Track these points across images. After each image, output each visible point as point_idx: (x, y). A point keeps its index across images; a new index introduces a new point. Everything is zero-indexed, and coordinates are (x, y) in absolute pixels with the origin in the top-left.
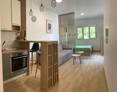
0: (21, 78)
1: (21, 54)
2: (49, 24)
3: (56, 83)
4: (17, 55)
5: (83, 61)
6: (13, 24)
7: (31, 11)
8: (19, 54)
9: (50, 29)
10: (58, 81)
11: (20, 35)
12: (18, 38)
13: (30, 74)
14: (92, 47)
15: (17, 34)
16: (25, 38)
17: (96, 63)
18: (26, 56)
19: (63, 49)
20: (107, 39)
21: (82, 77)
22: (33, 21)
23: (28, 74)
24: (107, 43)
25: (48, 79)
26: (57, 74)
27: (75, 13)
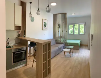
0: (20, 68)
1: (21, 49)
2: (45, 22)
3: (48, 74)
4: (18, 50)
5: (73, 54)
6: (15, 25)
7: (30, 13)
8: (19, 50)
9: (45, 27)
10: (50, 72)
11: (20, 33)
12: (19, 35)
13: (28, 65)
14: (81, 42)
15: (18, 32)
16: (25, 36)
17: (83, 57)
18: (25, 51)
19: (56, 43)
20: (92, 42)
21: (71, 70)
22: (32, 21)
23: (26, 65)
24: (91, 46)
25: (43, 72)
26: (50, 67)
27: (67, 13)
